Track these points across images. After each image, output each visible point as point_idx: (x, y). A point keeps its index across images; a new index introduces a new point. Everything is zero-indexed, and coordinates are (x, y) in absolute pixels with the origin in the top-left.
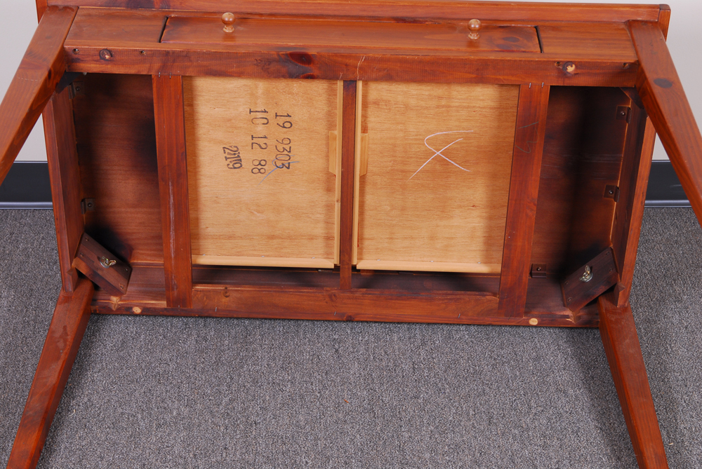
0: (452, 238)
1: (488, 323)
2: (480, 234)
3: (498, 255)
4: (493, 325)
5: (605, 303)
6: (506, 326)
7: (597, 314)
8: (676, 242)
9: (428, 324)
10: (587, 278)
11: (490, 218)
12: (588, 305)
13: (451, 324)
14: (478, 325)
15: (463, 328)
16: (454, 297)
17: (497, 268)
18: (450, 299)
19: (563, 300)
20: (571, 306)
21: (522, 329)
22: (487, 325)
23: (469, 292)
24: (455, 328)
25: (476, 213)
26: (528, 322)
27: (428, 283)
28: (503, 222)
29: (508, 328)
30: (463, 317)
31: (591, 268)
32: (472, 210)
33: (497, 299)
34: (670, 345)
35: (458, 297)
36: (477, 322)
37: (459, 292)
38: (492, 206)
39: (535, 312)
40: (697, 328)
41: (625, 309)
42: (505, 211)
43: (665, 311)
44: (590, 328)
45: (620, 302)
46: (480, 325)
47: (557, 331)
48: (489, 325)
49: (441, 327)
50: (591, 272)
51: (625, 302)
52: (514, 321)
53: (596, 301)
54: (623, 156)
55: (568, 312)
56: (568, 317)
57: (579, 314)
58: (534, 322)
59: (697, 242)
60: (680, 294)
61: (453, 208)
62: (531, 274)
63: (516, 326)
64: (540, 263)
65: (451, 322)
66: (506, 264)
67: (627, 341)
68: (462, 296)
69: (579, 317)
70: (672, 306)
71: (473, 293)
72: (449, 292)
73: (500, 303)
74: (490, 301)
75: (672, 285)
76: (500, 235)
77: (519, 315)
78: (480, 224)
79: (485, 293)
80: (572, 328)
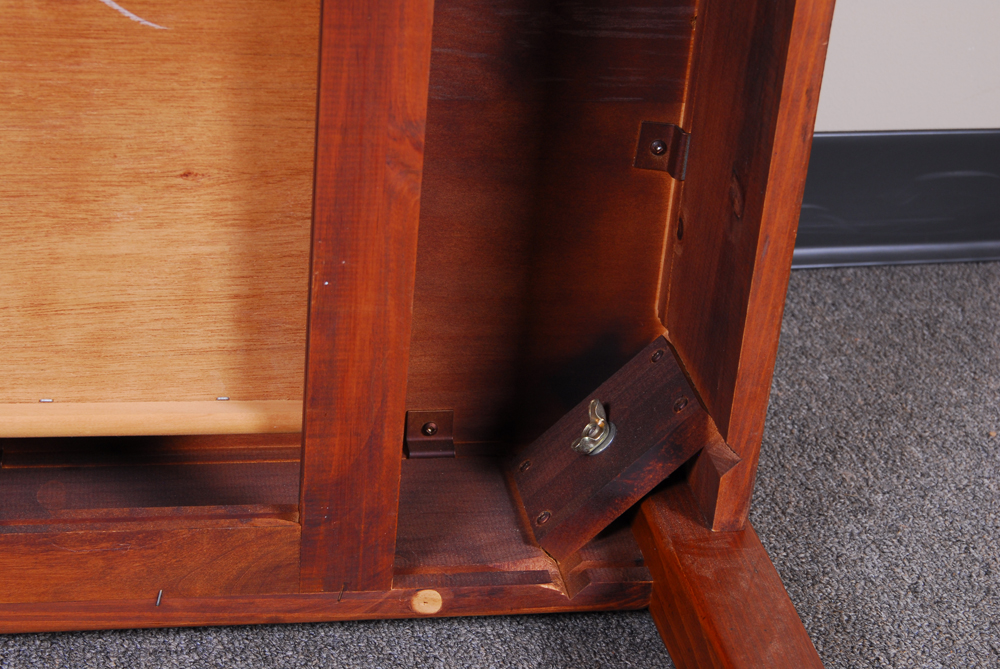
0: (115, 307)
1: (265, 617)
2: (218, 284)
3: (291, 367)
4: (285, 625)
5: (667, 522)
6: (331, 624)
7: (639, 563)
8: (803, 351)
9: (53, 635)
10: (597, 439)
11: (253, 222)
12: (605, 534)
13: (135, 631)
14: (233, 628)
15: (177, 642)
16: (134, 527)
17: (289, 413)
18: (122, 538)
19: (519, 522)
20: (550, 539)
21: (385, 631)
22: (264, 626)
23: (190, 510)
24: (151, 643)
25: (199, 202)
26: (409, 606)
27: (54, 492)
28: (299, 237)
29: (338, 633)
30: (176, 602)
31: (607, 408)
32: (184, 189)
33: (293, 527)
34: (885, 650)
35: (150, 526)
36: (226, 617)
37: (155, 511)
38: (257, 173)
39: (431, 567)
40: (946, 590)
41: (739, 536)
42: (303, 191)
43: (831, 543)
44: (614, 613)
45: (722, 514)
46: (241, 627)
47: (506, 629)
48: (271, 625)
49: (98, 643)
50: (608, 420)
51: (738, 512)
52: (360, 603)
53: (630, 519)
54: (696, 11)
55: (541, 563)
56: (544, 577)
57: (581, 566)
58: (428, 601)
59: (858, 349)
60: (860, 489)
61: (106, 184)
62: (406, 450)
63: (367, 622)
64: (430, 409)
65: (132, 624)
66: (317, 393)
67: (775, 647)
68: (164, 525)
69: (584, 576)
70: (850, 527)
71: (207, 509)
72: (117, 512)
73: (305, 540)
74: (270, 534)
75: (828, 466)
76: (291, 285)
77: (375, 582)
78: (218, 248)
79: (250, 509)
80: (554, 617)
